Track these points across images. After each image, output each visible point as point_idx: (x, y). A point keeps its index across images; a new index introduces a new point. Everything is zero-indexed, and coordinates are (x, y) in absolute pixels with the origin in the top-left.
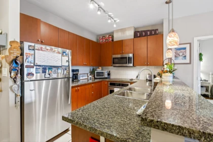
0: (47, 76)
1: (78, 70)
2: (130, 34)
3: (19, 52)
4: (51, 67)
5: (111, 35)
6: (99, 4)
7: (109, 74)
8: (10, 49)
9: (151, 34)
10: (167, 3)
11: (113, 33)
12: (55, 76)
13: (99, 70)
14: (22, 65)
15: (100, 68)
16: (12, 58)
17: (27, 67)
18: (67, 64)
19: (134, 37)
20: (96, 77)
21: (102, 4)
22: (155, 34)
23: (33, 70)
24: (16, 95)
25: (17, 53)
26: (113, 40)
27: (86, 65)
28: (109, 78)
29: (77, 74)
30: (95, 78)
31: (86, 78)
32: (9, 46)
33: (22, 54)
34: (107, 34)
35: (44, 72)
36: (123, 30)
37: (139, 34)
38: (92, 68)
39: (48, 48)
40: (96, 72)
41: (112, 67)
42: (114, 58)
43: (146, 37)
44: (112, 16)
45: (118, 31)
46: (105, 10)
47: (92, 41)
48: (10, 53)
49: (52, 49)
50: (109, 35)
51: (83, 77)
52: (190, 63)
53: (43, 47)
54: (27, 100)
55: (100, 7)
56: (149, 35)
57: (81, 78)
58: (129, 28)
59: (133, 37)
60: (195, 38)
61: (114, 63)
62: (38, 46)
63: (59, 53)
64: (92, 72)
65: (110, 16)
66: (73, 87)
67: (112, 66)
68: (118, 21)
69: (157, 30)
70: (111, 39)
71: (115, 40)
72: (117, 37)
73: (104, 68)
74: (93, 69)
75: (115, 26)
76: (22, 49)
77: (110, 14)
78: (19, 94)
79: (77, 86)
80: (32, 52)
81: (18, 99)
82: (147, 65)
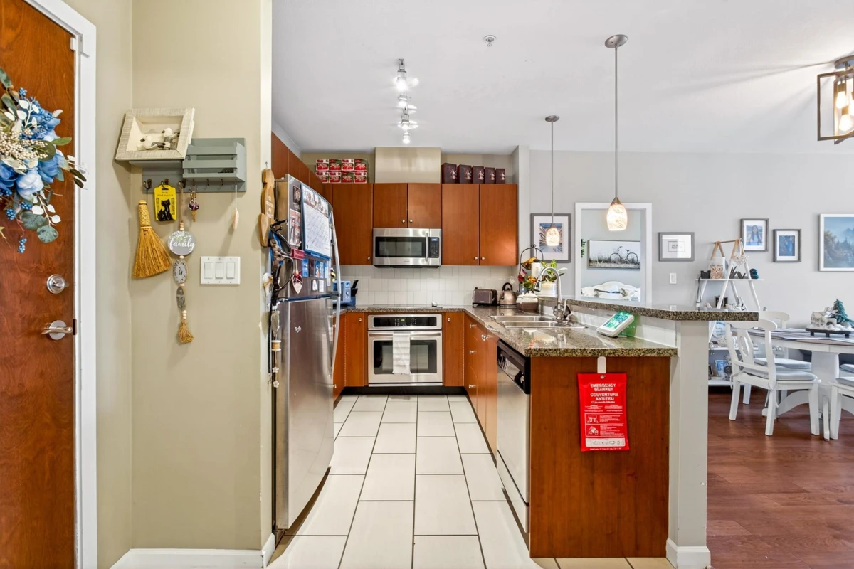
2: (429, 169)
3: (273, 206)
7: (354, 293)
8: (264, 194)
9: (486, 180)
10: (548, 119)
11: (373, 155)
19: (443, 181)
22: (498, 180)
24: (271, 345)
25: (271, 209)
34: (348, 153)
36: (406, 153)
37: (453, 173)
39: (317, 198)
42: (380, 239)
43: (476, 185)
45: (389, 152)
49: (319, 202)
50: (356, 161)
52: (569, 261)
53: (312, 193)
56: (483, 182)
58: (427, 151)
59: (437, 180)
60: (577, 204)
65: (406, 111)
69: (503, 170)
70: (363, 174)
71: (378, 179)
72: (386, 170)
82: (479, 263)
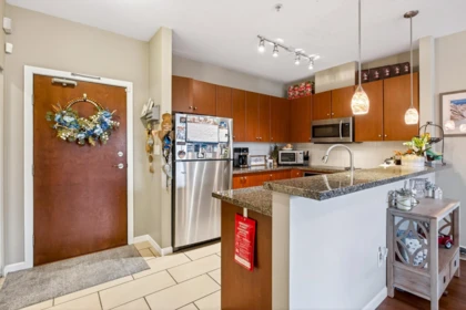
0: (201, 155)
1: (247, 150)
2: (347, 77)
3: (171, 126)
4: (205, 145)
5: (310, 81)
6: (275, 40)
7: (306, 158)
8: (163, 123)
9: (393, 74)
10: (406, 16)
12: (210, 156)
13: (288, 149)
14: (174, 142)
15: (290, 145)
16: (164, 133)
17: (179, 143)
18: (226, 140)
19: (356, 84)
20: (280, 162)
21: (280, 41)
22: (402, 73)
23: (185, 148)
24: (168, 177)
25: (168, 127)
26: (313, 92)
27: (260, 141)
28: (307, 165)
29: (246, 156)
30: (279, 165)
31: (263, 163)
32: (161, 121)
33: (174, 129)
34: (302, 81)
35: (197, 150)
36: (333, 71)
37: (365, 76)
38: (273, 146)
39: (202, 118)
40: (280, 152)
41: (311, 144)
42: (314, 127)
43: (381, 81)
44: (303, 52)
46: (287, 46)
47: (272, 97)
48: (163, 128)
49: (206, 120)
50: (307, 83)
51: (256, 161)
53: (196, 117)
54: (178, 185)
55: (276, 45)
56: (389, 76)
57: (253, 163)
58: (345, 67)
59: (353, 83)
61: (314, 136)
62: (190, 117)
63: (215, 124)
64: (274, 154)
65: (298, 54)
66: (235, 176)
67: (310, 141)
68: (318, 57)
69: (407, 63)
70: (309, 90)
71: (317, 91)
72: (322, 85)
73: (299, 145)
74: (276, 148)
75: (311, 68)
76: (173, 122)
77: (297, 50)
78: (170, 175)
79: (243, 175)
80: (184, 125)
81: (170, 182)
82: (384, 139)
